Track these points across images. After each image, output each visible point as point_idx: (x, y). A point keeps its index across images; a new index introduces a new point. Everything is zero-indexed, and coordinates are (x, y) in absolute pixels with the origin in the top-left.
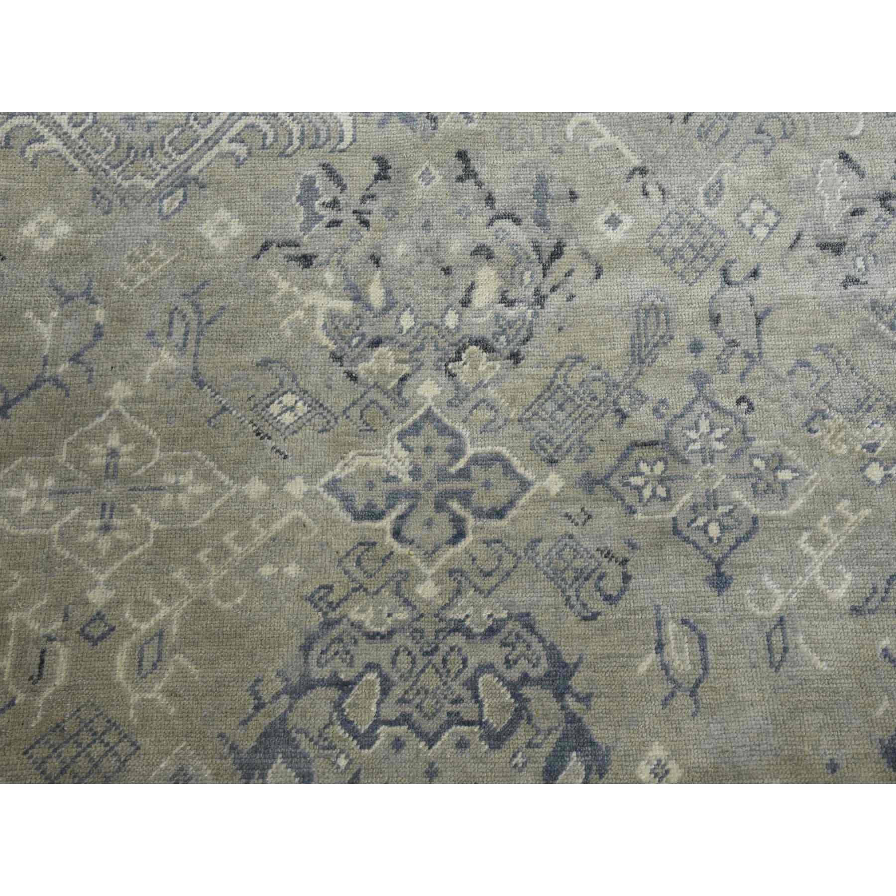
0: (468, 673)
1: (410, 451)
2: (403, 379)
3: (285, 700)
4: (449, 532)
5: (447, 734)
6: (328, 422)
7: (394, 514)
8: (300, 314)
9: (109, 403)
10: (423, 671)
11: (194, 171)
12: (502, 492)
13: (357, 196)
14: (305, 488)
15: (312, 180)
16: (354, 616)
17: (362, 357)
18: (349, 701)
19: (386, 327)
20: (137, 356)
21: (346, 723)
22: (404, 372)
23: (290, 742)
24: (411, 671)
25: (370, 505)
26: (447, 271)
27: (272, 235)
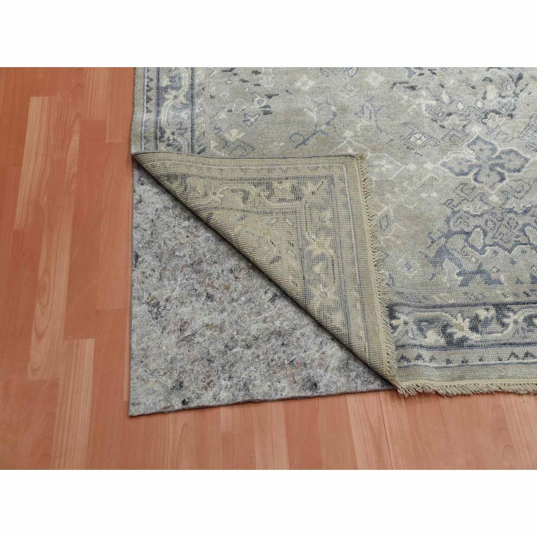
0: (520, 226)
1: (474, 151)
2: (464, 126)
3: (443, 240)
4: (498, 178)
5: (516, 248)
6: (436, 143)
7: (472, 173)
8: (415, 106)
9: (345, 138)
10: (499, 227)
12: (517, 163)
14: (433, 166)
16: (465, 209)
17: (444, 120)
18: (471, 238)
19: (452, 109)
20: (352, 121)
21: (472, 247)
22: (464, 124)
23: (449, 254)
24: (494, 227)
25: (461, 170)
26: (473, 87)
27: (396, 80)
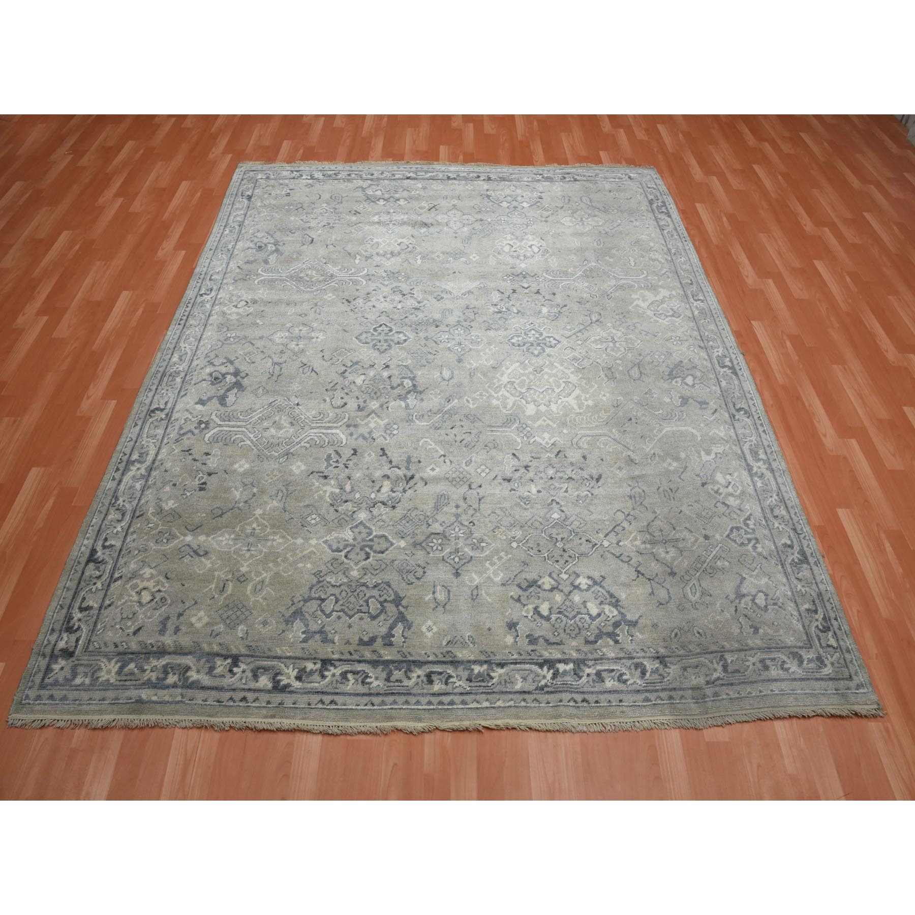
0: (366, 598)
2: (354, 512)
3: (302, 603)
4: (364, 557)
5: (356, 615)
6: (327, 523)
7: (345, 551)
8: (321, 492)
9: (254, 515)
10: (350, 597)
11: (291, 451)
12: (384, 546)
13: (345, 459)
14: (316, 542)
15: (331, 454)
16: (328, 580)
17: (340, 505)
18: (324, 604)
19: (350, 497)
20: (265, 502)
21: (323, 611)
23: (302, 615)
24: (346, 597)
25: (338, 548)
26: (373, 482)
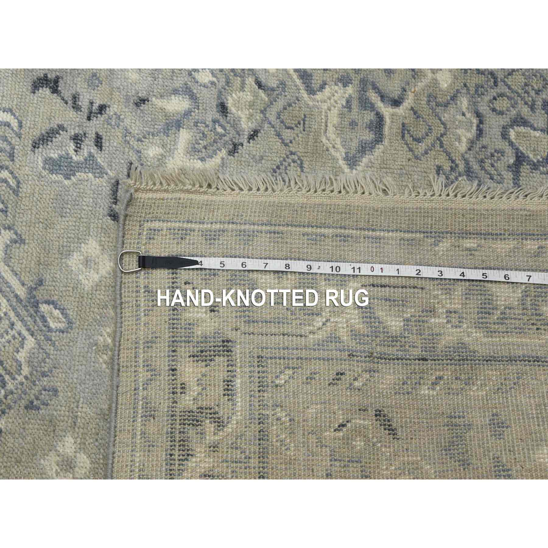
1: (326, 84)
2: (260, 85)
6: (294, 161)
7: (380, 105)
10: (509, 88)
11: (22, 292)
15: (48, 161)
16: (463, 147)
17: (235, 125)
18: (531, 156)
22: (253, 83)
24: (509, 98)
25: (370, 127)
27: (103, 208)
